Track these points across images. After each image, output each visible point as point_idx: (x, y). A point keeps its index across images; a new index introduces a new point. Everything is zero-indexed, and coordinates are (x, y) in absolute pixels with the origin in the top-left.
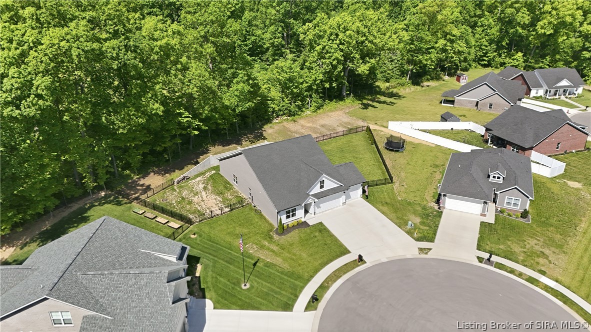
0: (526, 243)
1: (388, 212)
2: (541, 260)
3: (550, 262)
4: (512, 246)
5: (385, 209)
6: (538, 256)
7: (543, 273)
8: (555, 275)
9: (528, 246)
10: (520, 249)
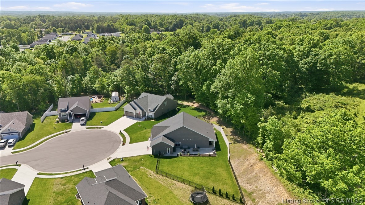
0: (73, 184)
1: (135, 158)
2: (64, 182)
3: (60, 184)
4: (78, 179)
5: (138, 158)
6: (66, 183)
7: (62, 178)
8: (57, 180)
9: (72, 183)
10: (75, 180)
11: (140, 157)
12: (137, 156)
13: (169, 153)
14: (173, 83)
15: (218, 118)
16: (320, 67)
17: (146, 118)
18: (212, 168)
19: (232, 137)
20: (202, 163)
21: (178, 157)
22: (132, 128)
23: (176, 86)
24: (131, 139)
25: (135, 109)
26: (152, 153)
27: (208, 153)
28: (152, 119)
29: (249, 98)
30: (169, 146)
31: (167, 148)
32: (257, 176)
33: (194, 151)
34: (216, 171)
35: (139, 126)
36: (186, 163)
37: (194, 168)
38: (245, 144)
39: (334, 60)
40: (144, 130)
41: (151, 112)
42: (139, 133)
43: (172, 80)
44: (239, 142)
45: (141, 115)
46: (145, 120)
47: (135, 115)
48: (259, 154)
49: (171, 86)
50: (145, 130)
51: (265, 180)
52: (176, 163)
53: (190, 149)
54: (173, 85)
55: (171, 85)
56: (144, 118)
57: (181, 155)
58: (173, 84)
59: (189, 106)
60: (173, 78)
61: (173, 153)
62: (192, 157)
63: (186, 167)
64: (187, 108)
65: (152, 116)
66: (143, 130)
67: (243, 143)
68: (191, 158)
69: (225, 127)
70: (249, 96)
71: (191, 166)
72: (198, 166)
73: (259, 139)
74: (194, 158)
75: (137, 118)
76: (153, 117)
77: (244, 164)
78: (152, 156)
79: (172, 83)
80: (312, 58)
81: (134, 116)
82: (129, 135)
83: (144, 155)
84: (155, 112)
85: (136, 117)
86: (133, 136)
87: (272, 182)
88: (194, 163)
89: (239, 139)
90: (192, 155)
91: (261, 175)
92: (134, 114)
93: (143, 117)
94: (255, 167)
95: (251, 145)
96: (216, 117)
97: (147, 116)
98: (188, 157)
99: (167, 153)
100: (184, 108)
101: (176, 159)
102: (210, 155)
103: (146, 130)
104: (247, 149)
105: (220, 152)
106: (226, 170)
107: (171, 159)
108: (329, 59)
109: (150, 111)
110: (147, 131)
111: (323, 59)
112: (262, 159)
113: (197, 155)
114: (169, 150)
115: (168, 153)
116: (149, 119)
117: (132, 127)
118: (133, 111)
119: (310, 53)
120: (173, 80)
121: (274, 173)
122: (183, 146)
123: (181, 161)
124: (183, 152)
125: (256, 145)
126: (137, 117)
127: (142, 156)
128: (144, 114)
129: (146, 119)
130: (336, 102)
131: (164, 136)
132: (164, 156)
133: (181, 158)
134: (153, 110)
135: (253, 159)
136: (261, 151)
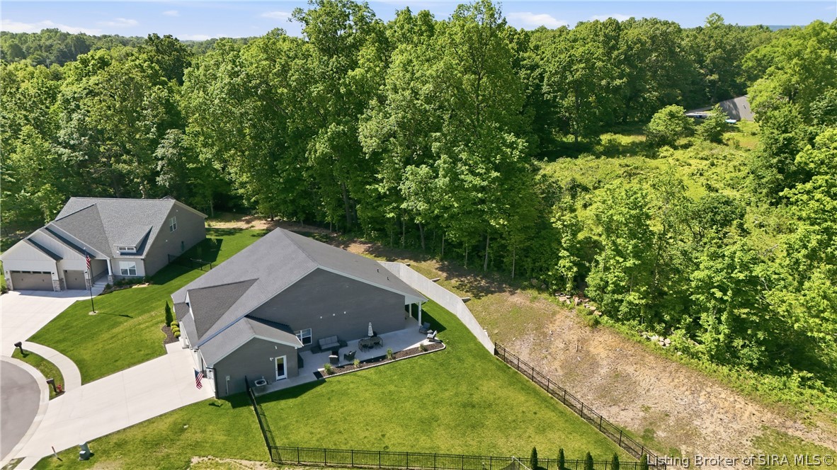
5: (162, 427)
11: (170, 420)
12: (150, 421)
13: (285, 375)
14: (163, 167)
15: (364, 243)
16: (552, 95)
17: (111, 283)
18: (463, 388)
19: (454, 282)
20: (418, 381)
21: (324, 381)
22: (66, 327)
23: (175, 176)
24: (80, 363)
25: (57, 258)
26: (217, 393)
27: (417, 345)
28: (139, 281)
29: (512, 146)
30: (284, 349)
31: (274, 360)
32: (617, 376)
33: (365, 347)
34: (484, 394)
35: (91, 313)
36: (367, 395)
37: (408, 405)
38: (512, 293)
39: (584, 72)
40: (121, 323)
41: (126, 257)
42: (106, 336)
43: (157, 159)
44: (488, 291)
45: (87, 277)
46: (108, 289)
47: (61, 280)
48: (575, 312)
49: (158, 179)
50: (127, 321)
51: (653, 380)
52: (332, 404)
53: (346, 345)
54: (164, 174)
55: (158, 174)
56: (101, 286)
57: (330, 372)
58: (162, 169)
59: (241, 230)
60: (160, 152)
61: (298, 374)
62: (372, 371)
63: (378, 410)
64: (238, 235)
65: (132, 271)
66: (116, 324)
67: (501, 290)
68: (370, 372)
69: (412, 263)
70: (510, 138)
71: (389, 399)
72: (415, 394)
73: (565, 264)
74: (380, 371)
75: (69, 288)
76: (141, 272)
77: (550, 351)
78: (220, 402)
79: (159, 169)
80: (526, 74)
81: (56, 285)
82: (63, 352)
83: (181, 409)
84: (145, 253)
85: (62, 288)
86: (86, 353)
87: (676, 380)
88: (392, 388)
89: (483, 283)
90: (369, 361)
91: (630, 369)
92: (55, 277)
93: (94, 280)
94: (591, 349)
95: (534, 293)
96: (355, 242)
97: (114, 276)
98: (359, 373)
99: (274, 380)
100: (232, 237)
101: (319, 389)
102: (425, 349)
103: (131, 322)
104: (528, 303)
105: (445, 331)
106: (511, 384)
107: (306, 396)
108: (571, 72)
109: (122, 254)
110: (140, 324)
111: (556, 73)
112: (597, 323)
113: (384, 358)
114: (281, 367)
115: (278, 378)
116: (123, 283)
117: (63, 322)
118: (48, 264)
119: (521, 63)
120: (162, 159)
121: (664, 352)
122: (322, 342)
123: (344, 393)
124: (333, 361)
125: (554, 285)
126: (69, 284)
127: (176, 416)
128: (100, 270)
129: (108, 287)
130: (620, 165)
131: (247, 316)
132: (268, 392)
133: (339, 382)
134: (135, 251)
135: (570, 329)
136: (577, 300)
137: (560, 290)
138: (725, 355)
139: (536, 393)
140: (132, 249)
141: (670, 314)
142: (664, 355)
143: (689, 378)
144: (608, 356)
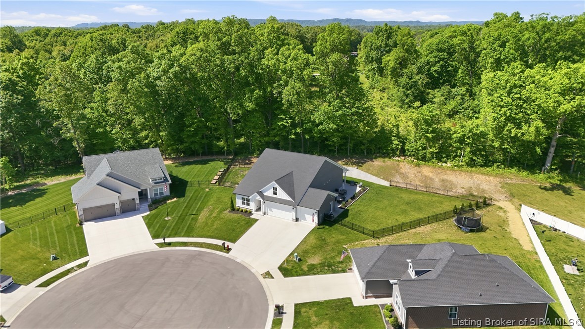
13: (332, 211)
17: (151, 203)
21: (347, 209)
27: (358, 189)
28: (169, 198)
32: (443, 180)
34: (407, 199)
38: (373, 161)
45: (137, 201)
46: (151, 207)
47: (120, 207)
48: (405, 162)
51: (456, 178)
56: (145, 206)
57: (345, 206)
62: (358, 202)
67: (366, 161)
74: (361, 202)
77: (410, 178)
85: (121, 213)
87: (463, 177)
89: (354, 160)
93: (141, 203)
94: (426, 174)
95: (382, 159)
97: (152, 198)
98: (354, 204)
102: (363, 190)
104: (383, 164)
106: (410, 193)
107: (350, 216)
109: (155, 183)
112: (418, 164)
113: (354, 197)
114: (331, 207)
123: (362, 211)
125: (391, 153)
133: (353, 208)
134: (162, 180)
135: (411, 169)
136: (403, 158)
137: (394, 155)
138: (472, 164)
139: (424, 194)
140: (161, 179)
141: (445, 154)
142: (451, 169)
143: (466, 174)
144: (434, 175)
